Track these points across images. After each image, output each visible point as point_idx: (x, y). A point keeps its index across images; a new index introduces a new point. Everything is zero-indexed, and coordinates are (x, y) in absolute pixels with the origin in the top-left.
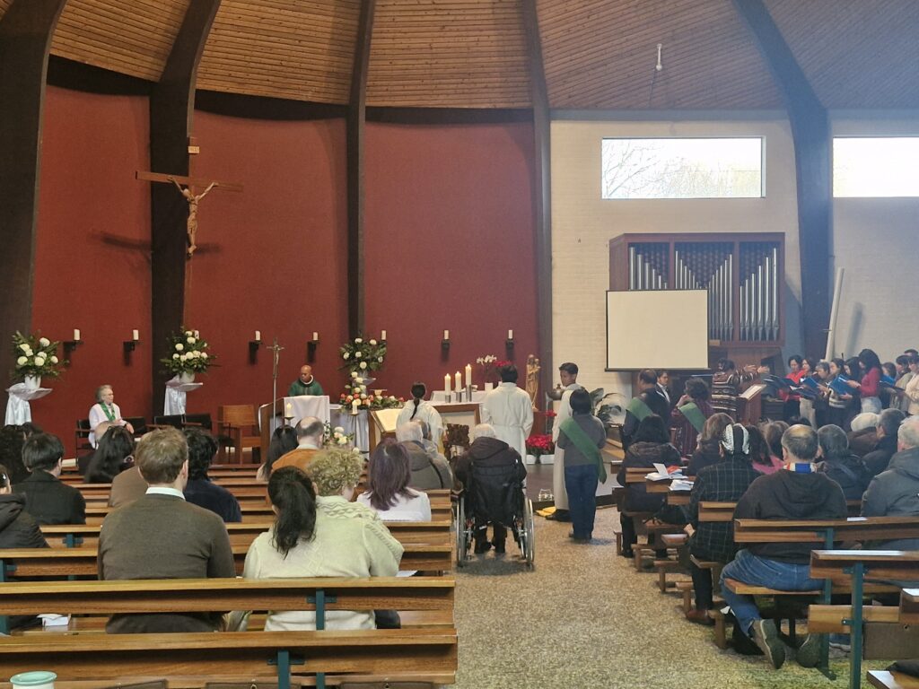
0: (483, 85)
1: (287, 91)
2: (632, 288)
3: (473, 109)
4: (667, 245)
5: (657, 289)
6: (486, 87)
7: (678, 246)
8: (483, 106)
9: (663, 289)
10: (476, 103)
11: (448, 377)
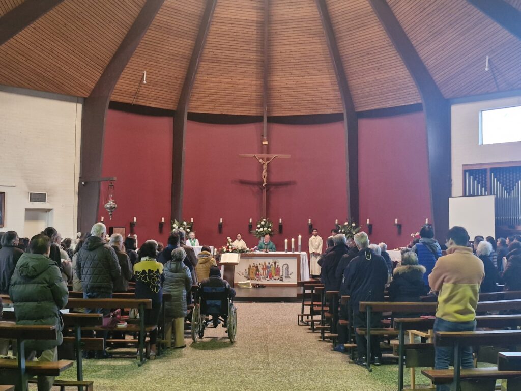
0: (408, 93)
1: (320, 111)
2: (467, 195)
3: (407, 105)
4: (486, 169)
5: (482, 195)
6: (409, 94)
7: (492, 170)
8: (412, 103)
9: (485, 195)
10: (409, 102)
11: (286, 241)
